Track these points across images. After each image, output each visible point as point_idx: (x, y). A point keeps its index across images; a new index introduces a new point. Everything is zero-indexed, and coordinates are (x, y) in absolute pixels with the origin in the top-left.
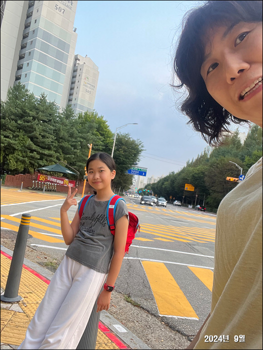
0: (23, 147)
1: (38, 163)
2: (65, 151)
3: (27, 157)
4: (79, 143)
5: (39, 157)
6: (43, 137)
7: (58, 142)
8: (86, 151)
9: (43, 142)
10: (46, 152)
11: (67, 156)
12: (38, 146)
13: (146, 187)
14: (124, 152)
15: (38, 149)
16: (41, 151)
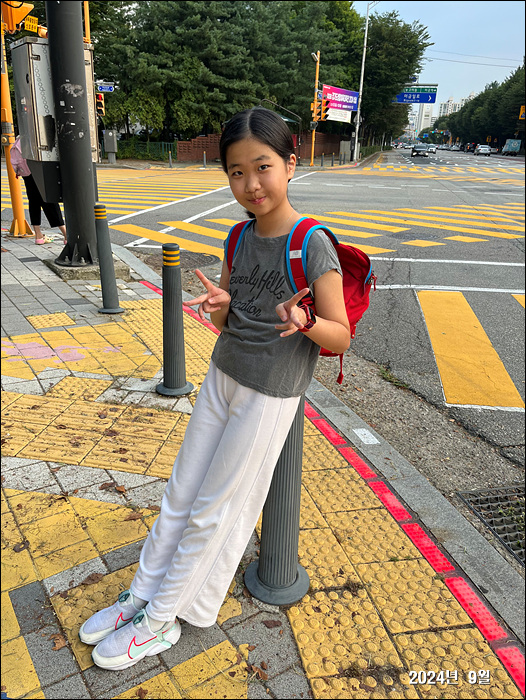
0: (195, 82)
1: (225, 111)
2: (270, 76)
3: (204, 100)
4: (295, 53)
5: (225, 98)
6: (226, 53)
7: (255, 59)
8: (310, 69)
9: (228, 65)
10: (236, 85)
11: (276, 86)
12: (221, 74)
13: (436, 125)
14: (386, 57)
15: (221, 81)
16: (226, 85)
